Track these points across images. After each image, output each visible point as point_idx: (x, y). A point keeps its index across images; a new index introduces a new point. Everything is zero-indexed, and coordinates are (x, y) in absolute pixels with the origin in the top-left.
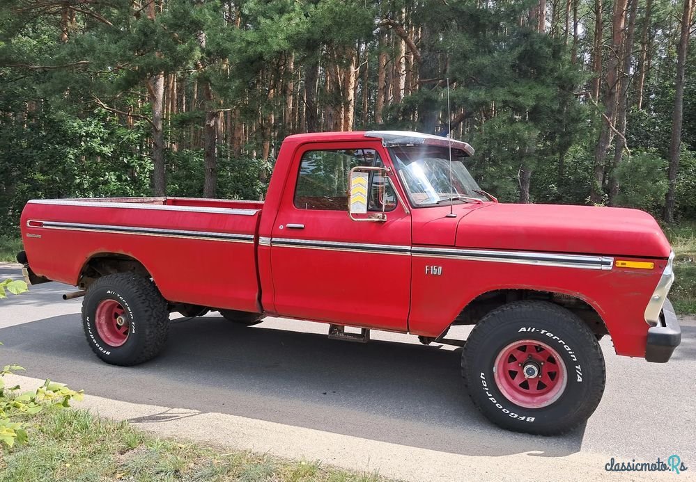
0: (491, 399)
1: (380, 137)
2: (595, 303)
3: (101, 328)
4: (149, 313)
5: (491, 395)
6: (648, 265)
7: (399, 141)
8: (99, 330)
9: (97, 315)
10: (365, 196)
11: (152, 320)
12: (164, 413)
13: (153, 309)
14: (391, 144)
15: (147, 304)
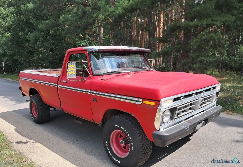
0: (109, 151)
1: (86, 49)
2: (137, 118)
3: (33, 111)
4: (41, 108)
5: (108, 150)
6: (153, 103)
7: (91, 50)
8: (33, 112)
9: (32, 107)
10: (74, 71)
11: (42, 110)
12: (25, 141)
13: (42, 106)
14: (89, 52)
15: (41, 105)
